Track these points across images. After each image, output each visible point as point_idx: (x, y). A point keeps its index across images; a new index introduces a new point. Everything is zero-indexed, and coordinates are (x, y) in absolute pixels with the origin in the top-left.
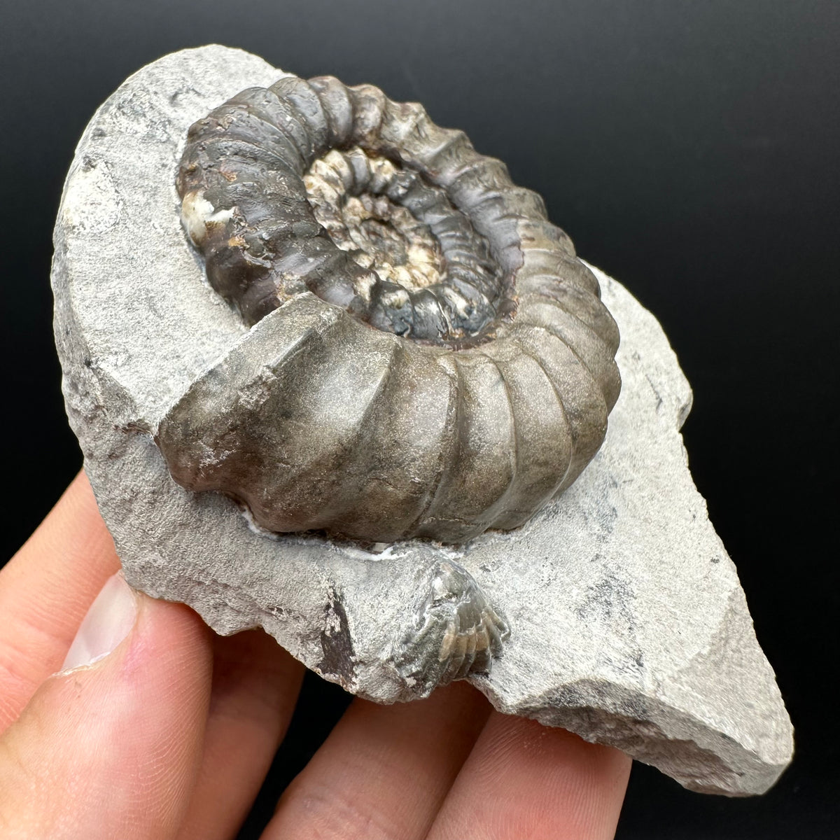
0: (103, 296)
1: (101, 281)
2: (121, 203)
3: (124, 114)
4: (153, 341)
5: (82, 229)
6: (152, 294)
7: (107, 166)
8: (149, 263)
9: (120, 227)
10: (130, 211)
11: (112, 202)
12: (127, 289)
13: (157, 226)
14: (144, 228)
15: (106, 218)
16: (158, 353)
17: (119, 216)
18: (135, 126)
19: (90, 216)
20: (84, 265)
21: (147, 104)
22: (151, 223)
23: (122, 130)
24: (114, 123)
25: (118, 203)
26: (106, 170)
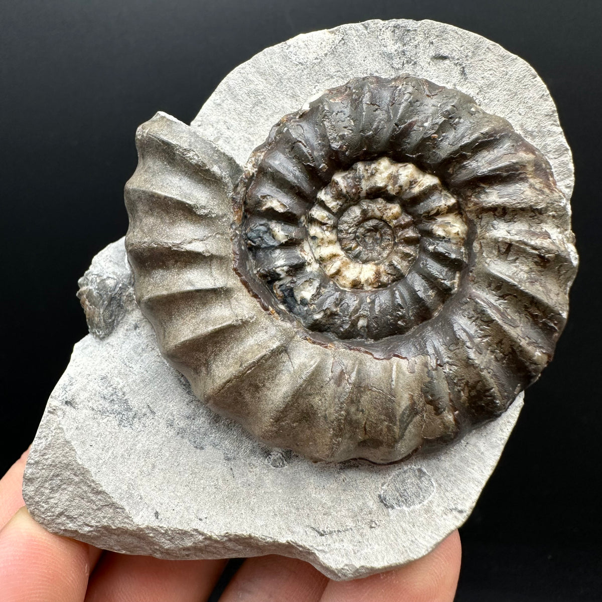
0: (250, 77)
1: (258, 72)
2: (319, 60)
3: (394, 31)
4: (234, 113)
5: (286, 48)
6: (263, 102)
7: (340, 41)
8: (285, 93)
9: (300, 66)
10: (317, 68)
11: (315, 55)
12: (260, 87)
13: (317, 88)
14: (310, 81)
15: (301, 57)
16: (227, 118)
17: (308, 63)
18: (390, 43)
19: (297, 48)
20: (263, 59)
21: (416, 42)
22: (317, 84)
23: (380, 37)
24: (381, 30)
25: (317, 59)
26: (337, 42)
